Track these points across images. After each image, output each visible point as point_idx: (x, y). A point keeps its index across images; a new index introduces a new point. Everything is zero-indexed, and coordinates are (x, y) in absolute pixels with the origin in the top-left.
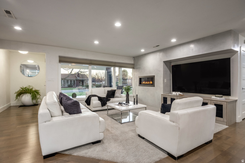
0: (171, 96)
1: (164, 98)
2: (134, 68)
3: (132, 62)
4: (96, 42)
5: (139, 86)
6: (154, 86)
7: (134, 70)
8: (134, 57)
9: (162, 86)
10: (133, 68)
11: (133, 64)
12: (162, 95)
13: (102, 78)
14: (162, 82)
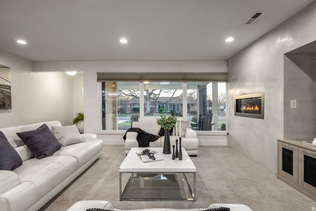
0: (303, 150)
1: (284, 150)
2: (228, 80)
3: (224, 69)
4: (124, 41)
5: (235, 115)
6: (262, 118)
7: (228, 83)
8: (227, 60)
9: (280, 117)
10: (226, 81)
11: (227, 74)
12: (279, 141)
13: (221, 101)
14: (281, 108)
